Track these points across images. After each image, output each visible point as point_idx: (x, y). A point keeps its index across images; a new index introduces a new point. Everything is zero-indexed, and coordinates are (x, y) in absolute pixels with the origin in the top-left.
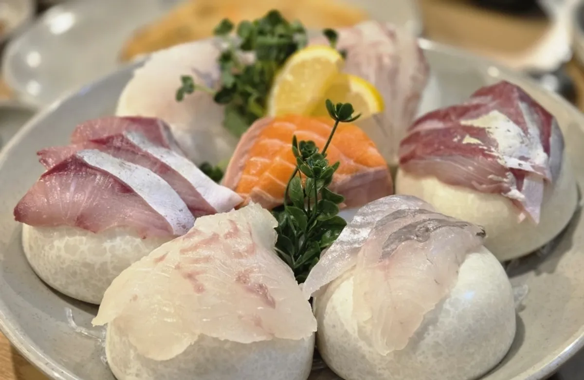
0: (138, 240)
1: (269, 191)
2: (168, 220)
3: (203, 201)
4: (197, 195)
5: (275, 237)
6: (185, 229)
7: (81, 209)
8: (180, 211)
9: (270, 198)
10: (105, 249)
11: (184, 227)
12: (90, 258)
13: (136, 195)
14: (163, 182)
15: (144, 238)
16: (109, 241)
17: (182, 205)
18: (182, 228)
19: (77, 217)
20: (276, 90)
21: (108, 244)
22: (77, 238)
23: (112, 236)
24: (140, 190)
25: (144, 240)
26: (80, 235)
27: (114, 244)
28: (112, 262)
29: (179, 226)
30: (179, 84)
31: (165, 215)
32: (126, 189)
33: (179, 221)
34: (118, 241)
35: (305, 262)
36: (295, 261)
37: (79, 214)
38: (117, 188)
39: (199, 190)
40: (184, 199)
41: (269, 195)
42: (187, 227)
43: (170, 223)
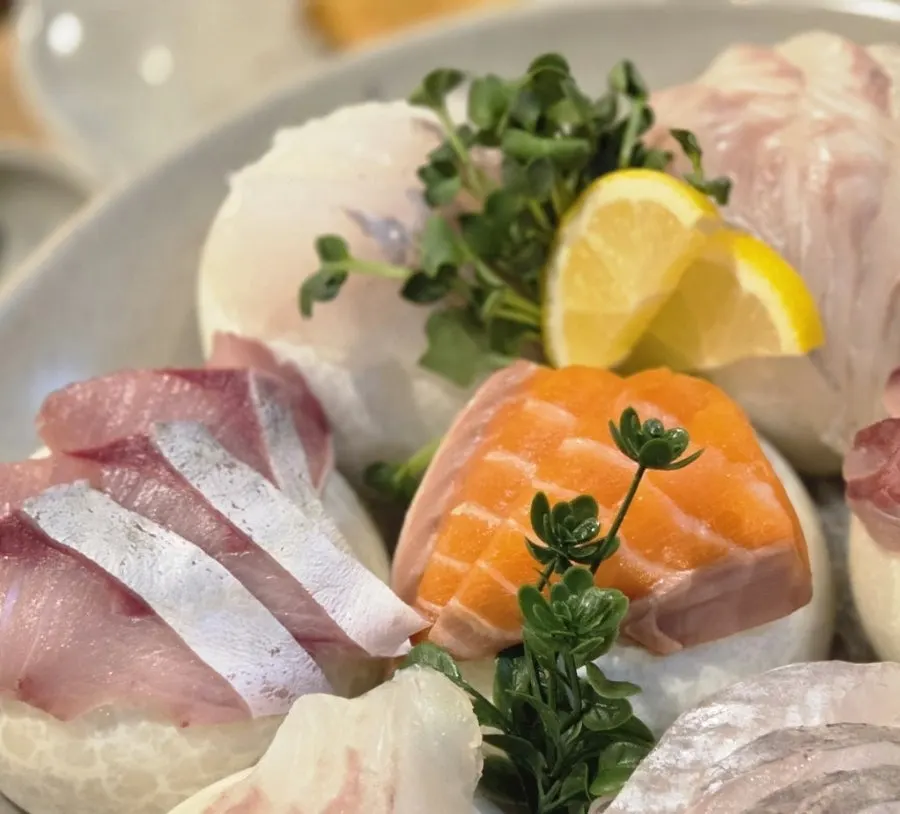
0: (170, 731)
1: (485, 611)
2: (238, 685)
3: (332, 625)
4: (316, 609)
5: (477, 766)
6: (286, 699)
7: (26, 664)
8: (273, 652)
9: (486, 626)
10: (92, 751)
11: (282, 694)
12: (59, 768)
13: (160, 622)
14: (231, 581)
15: (185, 725)
16: (98, 734)
17: (281, 635)
18: (278, 699)
19: (17, 682)
20: (563, 257)
21: (96, 742)
22: (27, 721)
23: (107, 723)
24: (171, 608)
25: (186, 729)
26: (31, 716)
27: (110, 740)
28: (111, 780)
29: (269, 696)
30: (313, 264)
31: (230, 673)
32: (136, 606)
33: (268, 683)
34: (121, 734)
35: (565, 801)
36: (546, 793)
37: (21, 675)
38: (115, 606)
39: (319, 598)
40: (283, 621)
41: (485, 623)
42: (291, 693)
43: (242, 694)
